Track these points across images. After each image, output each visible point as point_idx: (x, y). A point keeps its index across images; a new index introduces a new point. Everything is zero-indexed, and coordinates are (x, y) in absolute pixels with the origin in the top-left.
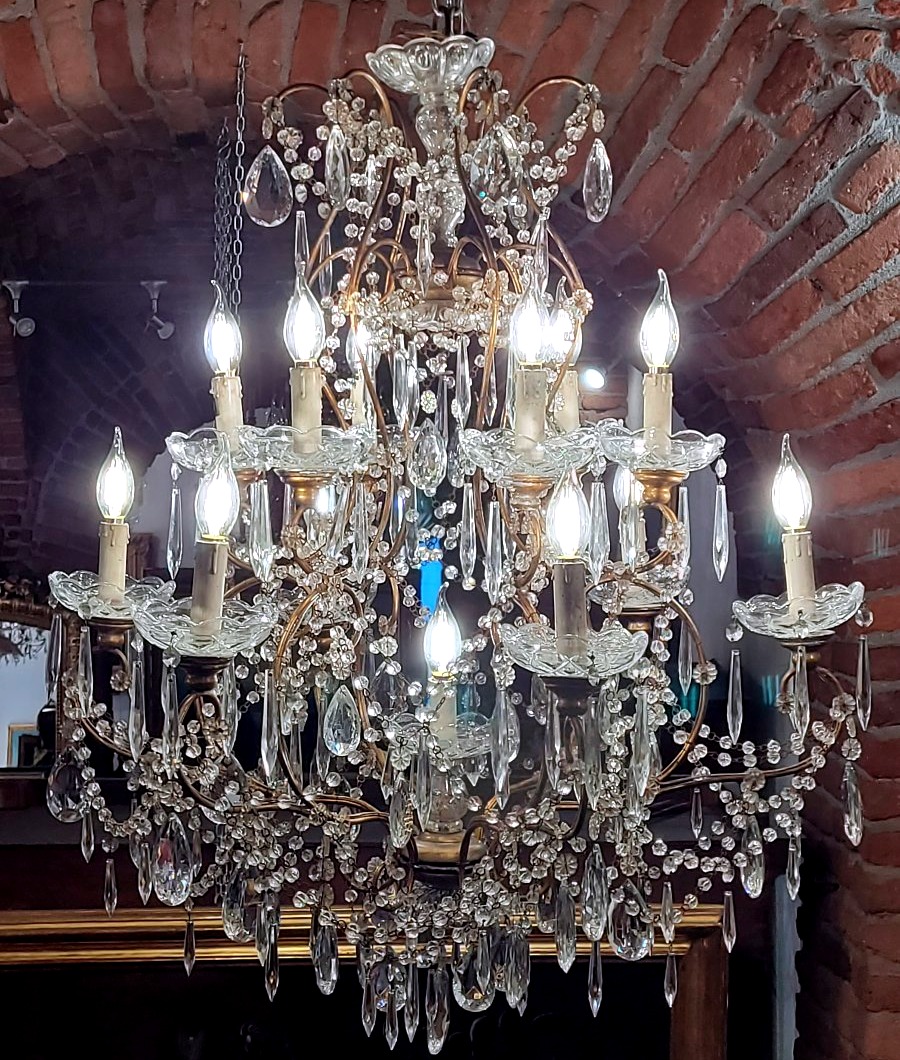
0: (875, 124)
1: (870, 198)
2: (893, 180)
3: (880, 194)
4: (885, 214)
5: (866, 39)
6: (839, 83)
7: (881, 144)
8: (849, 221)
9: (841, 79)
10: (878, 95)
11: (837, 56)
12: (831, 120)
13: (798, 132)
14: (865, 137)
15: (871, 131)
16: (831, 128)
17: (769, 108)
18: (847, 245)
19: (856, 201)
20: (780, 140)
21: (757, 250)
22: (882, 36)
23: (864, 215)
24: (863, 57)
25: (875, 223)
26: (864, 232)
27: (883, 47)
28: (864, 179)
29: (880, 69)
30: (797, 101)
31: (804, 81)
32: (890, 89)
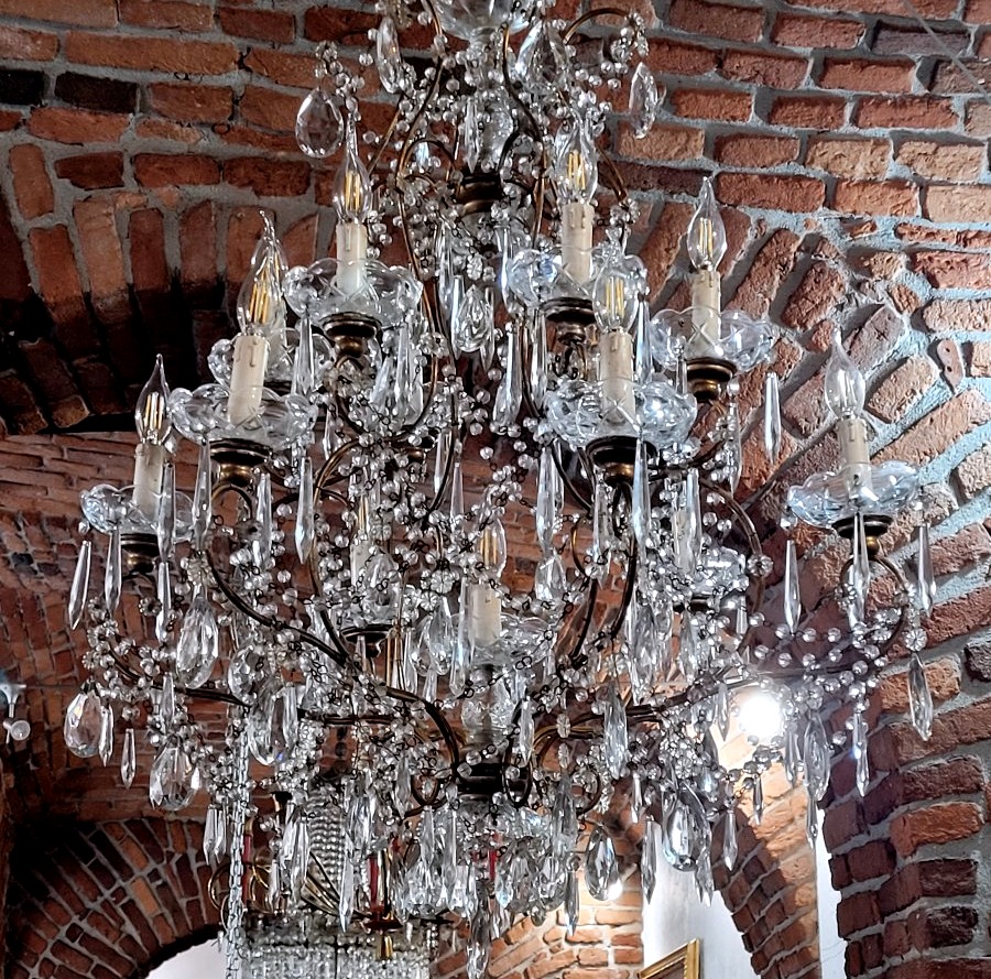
0: (900, 340)
1: (899, 409)
2: (921, 391)
3: (909, 405)
4: (915, 424)
5: (888, 261)
6: (864, 301)
7: (907, 358)
8: (878, 430)
9: (865, 298)
10: (901, 312)
11: (859, 277)
12: (856, 335)
13: (824, 345)
14: (891, 352)
15: (897, 346)
16: (857, 342)
17: (795, 322)
18: (878, 452)
19: (885, 413)
20: (807, 353)
21: (787, 456)
22: (903, 259)
23: (893, 425)
24: (885, 277)
25: (905, 432)
26: (894, 440)
27: (904, 268)
28: (892, 390)
29: (902, 289)
30: (823, 317)
31: (829, 298)
32: (914, 308)
